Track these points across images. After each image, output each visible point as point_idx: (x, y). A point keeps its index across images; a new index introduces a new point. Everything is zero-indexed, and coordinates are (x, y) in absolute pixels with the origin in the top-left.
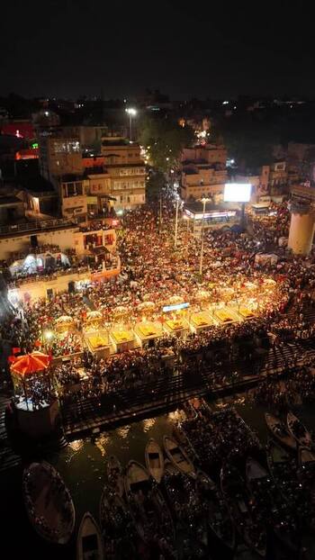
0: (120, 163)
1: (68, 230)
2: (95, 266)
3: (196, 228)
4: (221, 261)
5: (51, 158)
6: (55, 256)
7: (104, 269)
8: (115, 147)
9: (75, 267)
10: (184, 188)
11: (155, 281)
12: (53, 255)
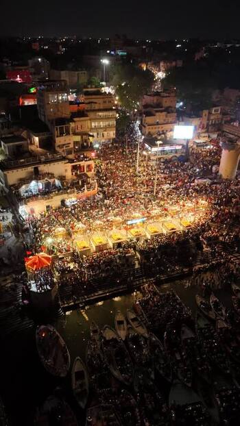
0: (97, 108)
1: (60, 163)
2: (80, 188)
3: (152, 158)
4: (170, 184)
5: (47, 106)
6: (51, 181)
7: (86, 191)
8: (94, 97)
9: (65, 189)
10: (145, 127)
11: (121, 199)
12: (50, 180)
